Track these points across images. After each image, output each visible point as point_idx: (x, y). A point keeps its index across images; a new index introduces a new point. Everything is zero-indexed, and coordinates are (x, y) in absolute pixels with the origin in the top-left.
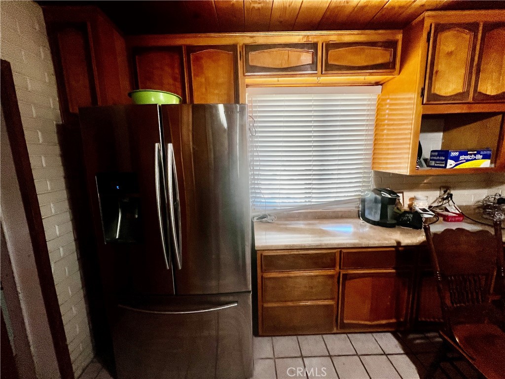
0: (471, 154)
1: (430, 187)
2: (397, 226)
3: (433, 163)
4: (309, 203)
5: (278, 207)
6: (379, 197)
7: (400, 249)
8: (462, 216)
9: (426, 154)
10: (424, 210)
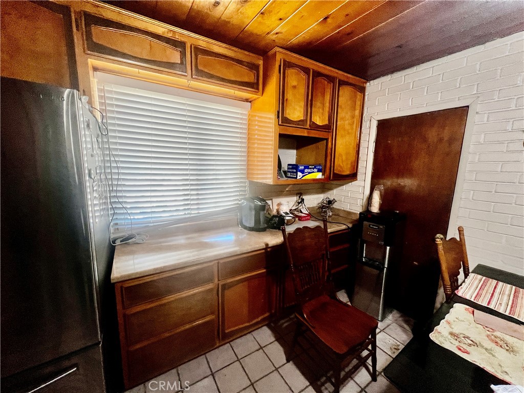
0: (311, 168)
1: (290, 194)
2: (267, 230)
3: (289, 174)
4: (189, 216)
5: (151, 223)
6: (253, 205)
7: (269, 250)
8: (310, 216)
9: (285, 167)
10: (287, 213)
